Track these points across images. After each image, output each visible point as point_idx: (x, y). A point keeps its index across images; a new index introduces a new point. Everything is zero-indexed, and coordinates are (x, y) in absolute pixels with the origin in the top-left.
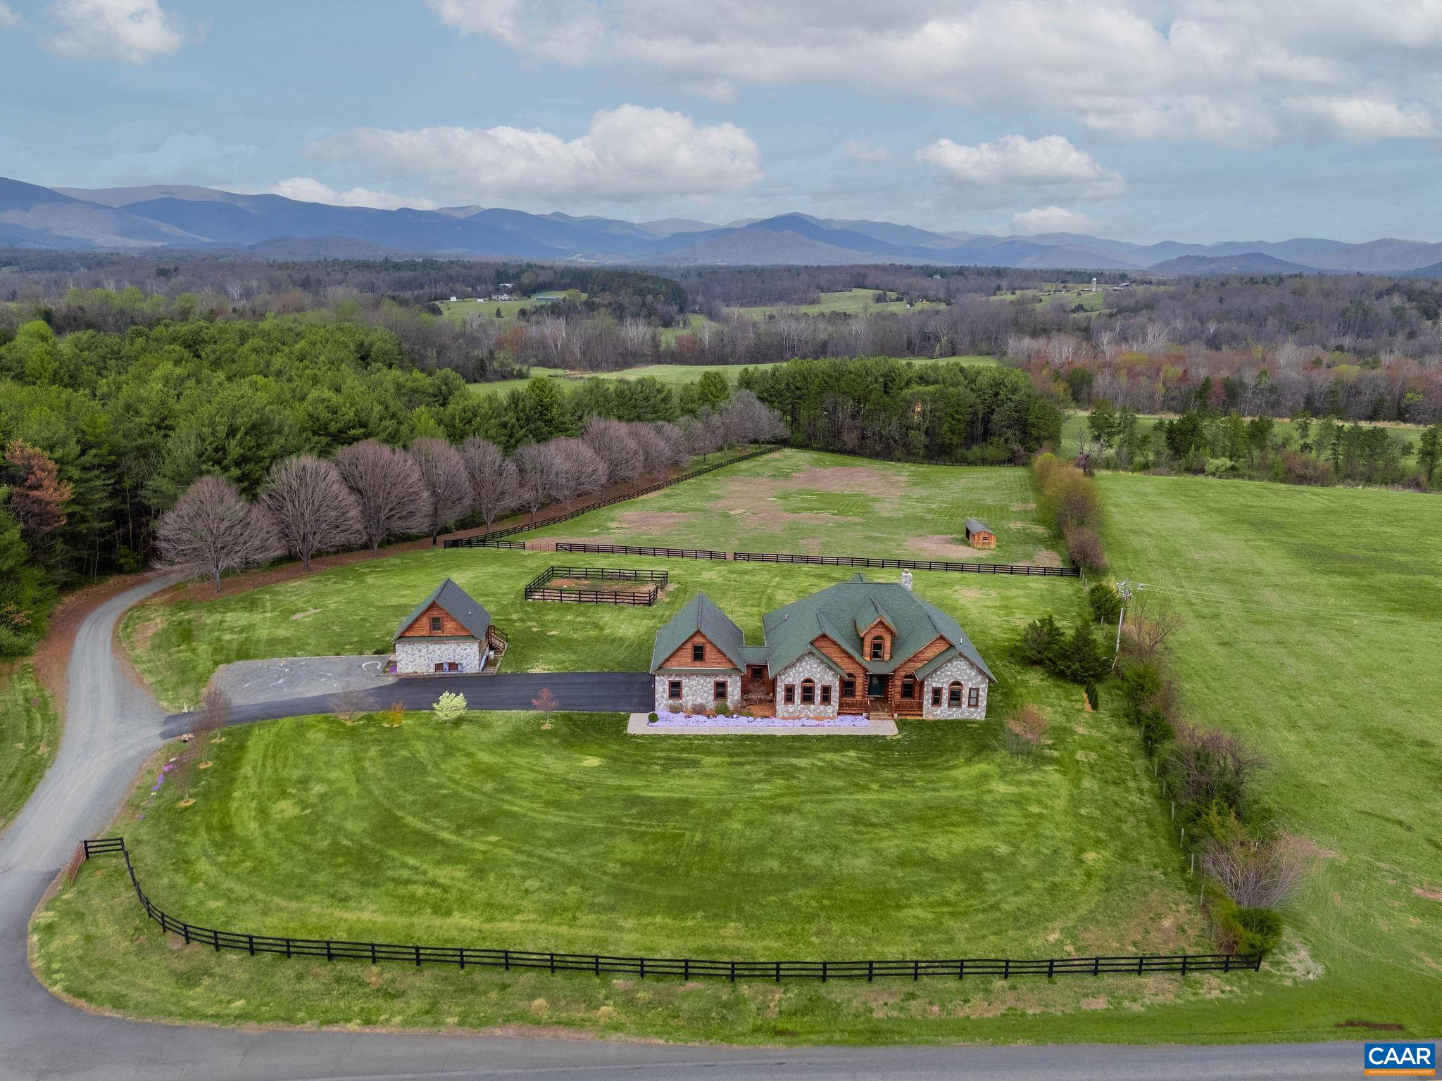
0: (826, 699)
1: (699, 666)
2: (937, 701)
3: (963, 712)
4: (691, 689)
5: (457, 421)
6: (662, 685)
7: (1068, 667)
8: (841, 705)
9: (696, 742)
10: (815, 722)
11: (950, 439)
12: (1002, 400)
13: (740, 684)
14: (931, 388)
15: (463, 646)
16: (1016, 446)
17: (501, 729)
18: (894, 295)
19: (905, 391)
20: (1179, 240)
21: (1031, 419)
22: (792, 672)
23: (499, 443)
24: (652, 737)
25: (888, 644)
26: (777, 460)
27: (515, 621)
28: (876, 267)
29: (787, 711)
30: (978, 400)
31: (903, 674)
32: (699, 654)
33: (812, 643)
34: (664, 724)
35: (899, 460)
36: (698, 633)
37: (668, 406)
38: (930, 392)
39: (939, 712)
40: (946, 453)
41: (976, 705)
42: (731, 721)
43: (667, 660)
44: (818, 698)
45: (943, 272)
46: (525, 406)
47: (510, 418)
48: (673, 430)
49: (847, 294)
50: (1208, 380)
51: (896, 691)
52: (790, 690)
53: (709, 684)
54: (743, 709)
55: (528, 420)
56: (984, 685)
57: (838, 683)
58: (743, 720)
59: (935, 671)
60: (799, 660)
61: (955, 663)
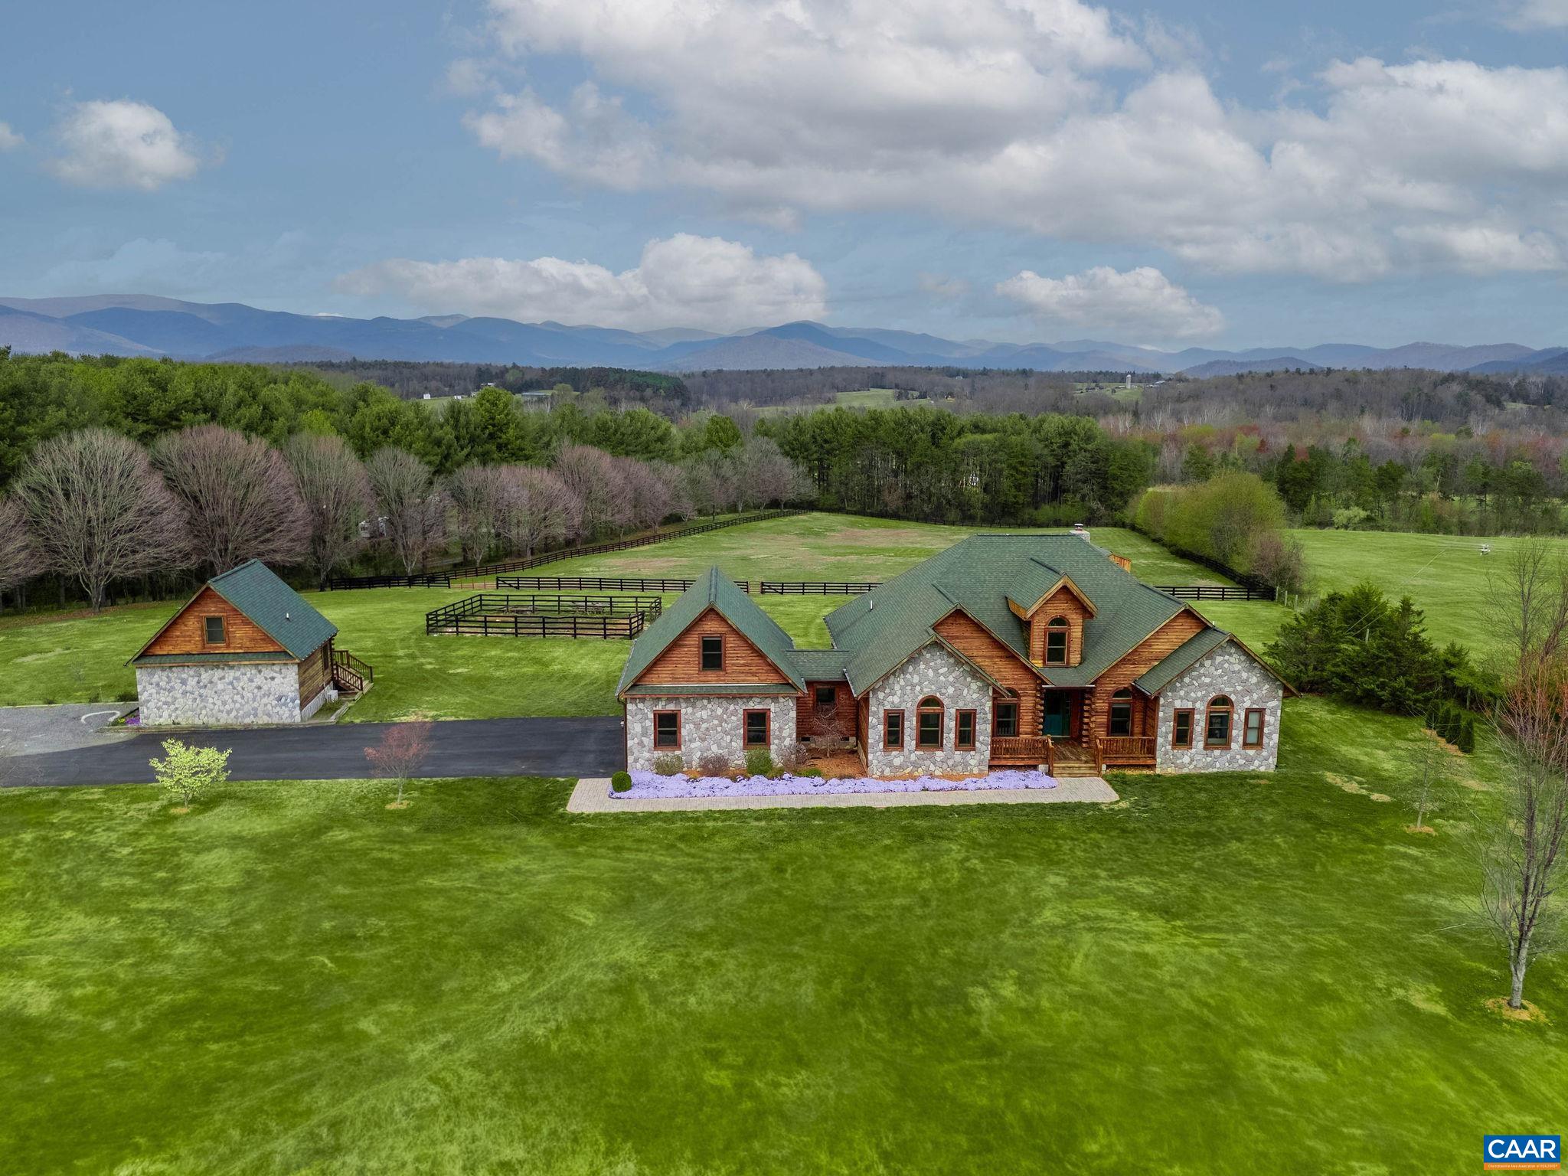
0: (966, 738)
1: (712, 680)
2: (1182, 738)
3: (1233, 759)
4: (697, 726)
5: (368, 429)
6: (641, 721)
7: (1382, 686)
8: (994, 751)
9: (710, 824)
10: (946, 784)
11: (1015, 497)
12: (1075, 451)
13: (793, 714)
14: (989, 437)
15: (267, 672)
16: (1095, 505)
17: (299, 812)
18: (916, 394)
19: (957, 441)
20: (1206, 347)
21: (1113, 469)
22: (898, 684)
23: (429, 463)
24: (616, 817)
25: (1076, 632)
26: (804, 521)
27: (400, 658)
28: (894, 368)
29: (890, 764)
30: (1046, 451)
31: (1111, 687)
32: (712, 656)
33: (936, 627)
34: (644, 793)
35: (953, 523)
36: (711, 612)
37: (665, 446)
38: (987, 442)
39: (1186, 759)
40: (1012, 515)
41: (1259, 744)
42: (780, 786)
43: (649, 669)
44: (950, 736)
45: (965, 374)
46: (468, 423)
47: (448, 434)
48: (675, 473)
49: (866, 393)
50: (1290, 448)
51: (1097, 722)
52: (894, 722)
53: (733, 716)
54: (803, 762)
55: (473, 440)
56: (1275, 703)
57: (988, 705)
58: (803, 783)
59: (1181, 676)
60: (913, 659)
61: (1219, 659)
